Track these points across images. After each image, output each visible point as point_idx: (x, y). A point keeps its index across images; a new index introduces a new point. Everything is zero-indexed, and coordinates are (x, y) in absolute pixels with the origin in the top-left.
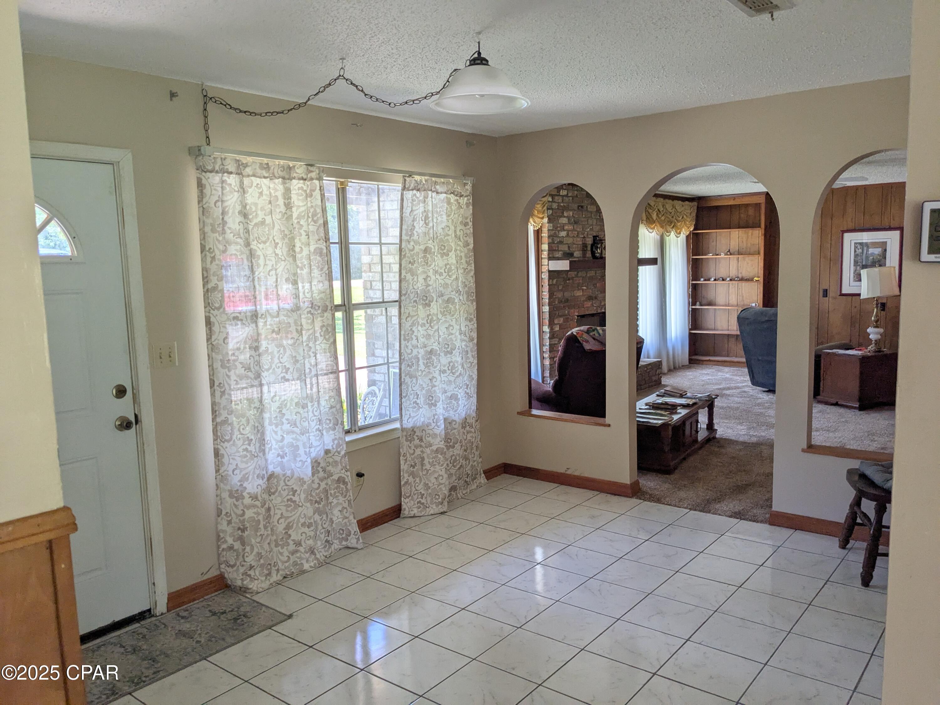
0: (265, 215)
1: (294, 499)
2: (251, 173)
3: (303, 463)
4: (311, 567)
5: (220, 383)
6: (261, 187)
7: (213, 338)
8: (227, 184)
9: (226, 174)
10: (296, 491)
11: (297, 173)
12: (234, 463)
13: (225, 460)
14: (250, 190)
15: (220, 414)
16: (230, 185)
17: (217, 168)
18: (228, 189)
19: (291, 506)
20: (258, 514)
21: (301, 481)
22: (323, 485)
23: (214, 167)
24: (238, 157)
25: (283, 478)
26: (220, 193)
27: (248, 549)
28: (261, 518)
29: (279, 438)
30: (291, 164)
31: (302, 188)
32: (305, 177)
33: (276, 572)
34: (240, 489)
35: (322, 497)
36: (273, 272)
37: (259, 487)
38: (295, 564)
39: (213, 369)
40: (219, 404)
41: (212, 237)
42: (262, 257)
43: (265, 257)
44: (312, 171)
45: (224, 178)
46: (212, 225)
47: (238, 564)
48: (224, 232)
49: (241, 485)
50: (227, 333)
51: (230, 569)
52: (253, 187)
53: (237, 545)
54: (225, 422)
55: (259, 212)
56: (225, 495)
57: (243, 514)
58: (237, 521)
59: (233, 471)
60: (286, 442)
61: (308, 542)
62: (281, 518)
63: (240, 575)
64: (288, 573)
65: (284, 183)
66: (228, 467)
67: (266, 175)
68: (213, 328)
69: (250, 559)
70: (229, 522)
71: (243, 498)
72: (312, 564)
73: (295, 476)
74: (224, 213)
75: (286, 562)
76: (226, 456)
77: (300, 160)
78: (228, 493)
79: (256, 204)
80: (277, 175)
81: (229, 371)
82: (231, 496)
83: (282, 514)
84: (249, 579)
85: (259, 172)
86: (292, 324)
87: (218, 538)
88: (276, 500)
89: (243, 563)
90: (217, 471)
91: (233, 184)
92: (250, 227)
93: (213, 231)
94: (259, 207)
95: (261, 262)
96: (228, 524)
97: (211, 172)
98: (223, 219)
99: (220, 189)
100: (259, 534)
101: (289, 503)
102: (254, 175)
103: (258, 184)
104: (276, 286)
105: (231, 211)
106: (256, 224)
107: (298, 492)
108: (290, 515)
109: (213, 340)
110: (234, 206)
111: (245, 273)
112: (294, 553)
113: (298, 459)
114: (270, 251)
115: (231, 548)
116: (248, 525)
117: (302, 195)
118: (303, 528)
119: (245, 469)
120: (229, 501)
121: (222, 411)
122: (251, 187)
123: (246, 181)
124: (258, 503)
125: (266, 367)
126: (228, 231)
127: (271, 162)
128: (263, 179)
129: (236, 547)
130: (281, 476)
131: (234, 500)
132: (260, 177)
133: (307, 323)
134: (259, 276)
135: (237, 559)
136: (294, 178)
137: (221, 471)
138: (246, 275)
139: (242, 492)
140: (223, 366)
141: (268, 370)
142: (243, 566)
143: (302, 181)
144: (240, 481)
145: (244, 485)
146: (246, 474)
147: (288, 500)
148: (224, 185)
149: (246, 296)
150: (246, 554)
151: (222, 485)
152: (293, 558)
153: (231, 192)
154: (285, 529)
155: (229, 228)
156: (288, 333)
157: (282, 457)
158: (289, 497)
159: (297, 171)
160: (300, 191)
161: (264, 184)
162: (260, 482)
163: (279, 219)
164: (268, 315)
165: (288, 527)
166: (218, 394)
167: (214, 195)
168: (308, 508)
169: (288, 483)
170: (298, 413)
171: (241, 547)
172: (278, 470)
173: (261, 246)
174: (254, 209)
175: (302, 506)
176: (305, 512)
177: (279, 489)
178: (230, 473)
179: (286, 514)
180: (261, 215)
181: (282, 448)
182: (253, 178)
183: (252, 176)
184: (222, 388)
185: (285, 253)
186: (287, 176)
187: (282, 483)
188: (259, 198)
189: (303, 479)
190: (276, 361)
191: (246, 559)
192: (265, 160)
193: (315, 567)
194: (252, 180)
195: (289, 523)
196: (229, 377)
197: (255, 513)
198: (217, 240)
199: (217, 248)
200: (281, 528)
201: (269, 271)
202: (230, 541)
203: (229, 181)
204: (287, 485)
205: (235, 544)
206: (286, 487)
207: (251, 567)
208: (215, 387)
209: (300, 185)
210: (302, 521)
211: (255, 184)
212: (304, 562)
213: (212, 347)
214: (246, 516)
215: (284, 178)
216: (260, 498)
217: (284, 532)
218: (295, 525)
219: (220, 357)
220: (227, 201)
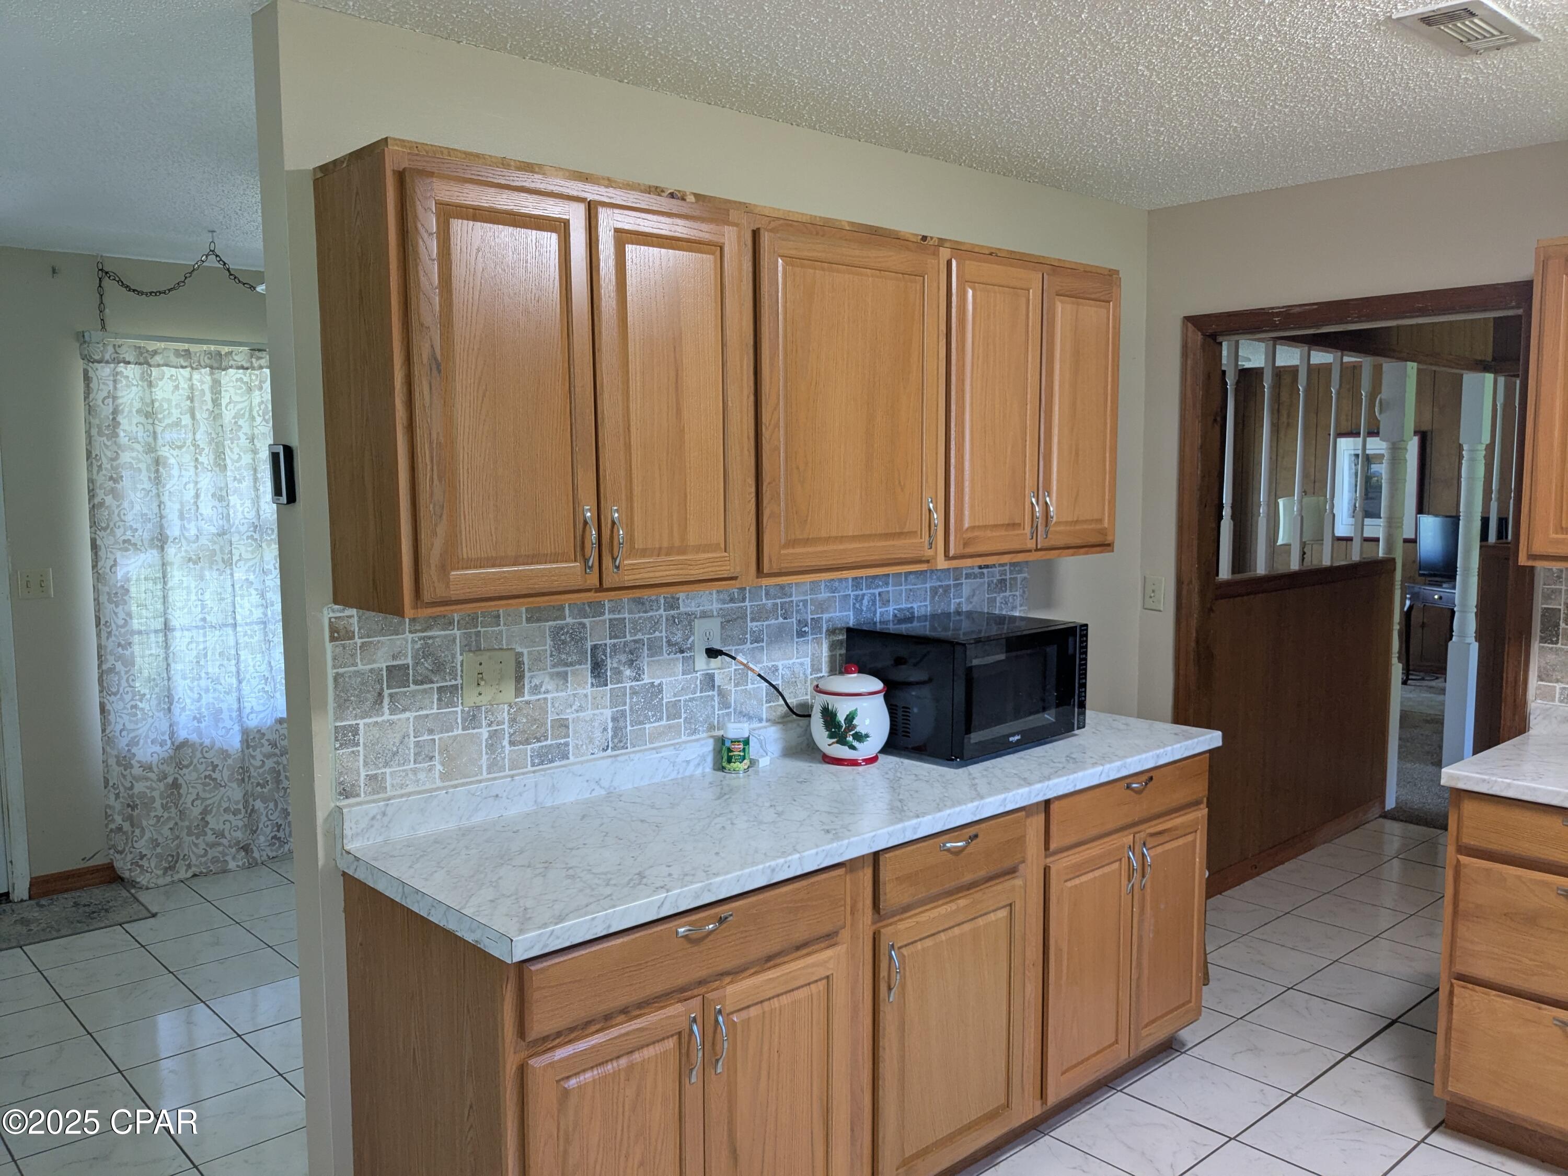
0: (181, 414)
1: (214, 776)
2: (161, 362)
3: (228, 731)
4: (238, 866)
5: (107, 622)
6: (177, 378)
7: (100, 564)
8: (123, 376)
9: (122, 364)
10: (217, 765)
11: (234, 360)
12: (122, 722)
13: (112, 717)
14: (160, 384)
15: (107, 660)
16: (127, 377)
17: (107, 357)
18: (124, 382)
19: (210, 784)
20: (153, 789)
21: (225, 754)
22: (270, 763)
23: (103, 356)
24: (142, 343)
25: (200, 749)
26: (111, 388)
27: (137, 832)
28: (156, 794)
29: (196, 696)
30: (225, 349)
31: (241, 380)
32: (246, 365)
33: (185, 868)
34: (128, 755)
35: (269, 778)
36: (191, 486)
37: (155, 755)
38: (215, 860)
39: (99, 604)
40: (106, 647)
41: (99, 441)
42: (176, 467)
43: (180, 466)
44: (261, 358)
45: (119, 369)
46: (99, 427)
47: (127, 849)
48: (116, 435)
49: (129, 751)
50: (115, 560)
51: (118, 856)
52: (165, 379)
53: (126, 826)
54: (112, 670)
55: (173, 411)
56: (112, 762)
57: (132, 788)
58: (126, 795)
59: (121, 732)
60: (204, 702)
61: (234, 834)
62: (197, 799)
63: (129, 864)
64: (204, 871)
65: (212, 374)
66: (116, 726)
67: (184, 364)
68: (99, 553)
69: (142, 845)
70: (117, 796)
71: (132, 767)
72: (240, 863)
73: (216, 747)
74: (115, 412)
75: (202, 856)
76: (112, 712)
77: (241, 344)
78: (115, 760)
79: (169, 401)
80: (202, 363)
81: (117, 606)
82: (118, 763)
83: (198, 794)
84: (139, 870)
85: (173, 359)
86: (218, 552)
87: (107, 816)
88: (189, 775)
89: (132, 850)
90: (104, 731)
91: (131, 376)
92: (159, 429)
93: (100, 433)
94: (174, 403)
95: (175, 472)
96: (116, 799)
97: (99, 362)
98: (114, 419)
99: (111, 384)
100: (153, 814)
101: (207, 780)
102: (167, 365)
103: (172, 376)
104: (196, 503)
105: (126, 410)
106: (168, 425)
107: (220, 767)
108: (208, 796)
109: (99, 567)
110: (131, 403)
111: (142, 486)
112: (213, 845)
113: (221, 725)
114: (187, 458)
115: (120, 829)
116: (138, 802)
117: (241, 388)
118: (226, 815)
119: (134, 730)
120: (116, 770)
121: (108, 657)
122: (161, 379)
123: (155, 372)
124: (152, 776)
125: (179, 604)
126: (122, 434)
127: (194, 348)
128: (181, 370)
129: (125, 829)
130: (197, 745)
131: (122, 768)
132: (176, 367)
133: (247, 551)
134: (171, 490)
135: (126, 844)
136: (231, 367)
137: (107, 731)
138: (143, 489)
139: (130, 758)
140: (110, 601)
141: (182, 609)
142: (131, 853)
143: (241, 371)
144: (127, 745)
145: (133, 751)
146: (136, 737)
147: (206, 777)
148: (119, 377)
149: (143, 515)
150: (135, 838)
151: (108, 749)
152: (212, 853)
153: (128, 386)
154: (201, 814)
155: (124, 431)
156: (212, 564)
157: (199, 722)
158: (207, 773)
159: (236, 358)
160: (239, 383)
161: (181, 375)
162: (157, 748)
163: (206, 419)
164: (183, 540)
165: (205, 812)
166: (104, 635)
167: (102, 390)
168: (233, 790)
169: (206, 755)
170: (222, 665)
171: (130, 829)
172: (194, 737)
173: (175, 453)
174: (166, 406)
175: (225, 787)
176: (229, 793)
177: (195, 761)
178: (118, 734)
179: (202, 795)
180: (175, 413)
181: (199, 709)
182: (165, 368)
183: (163, 366)
184: (108, 627)
185: (212, 462)
186: (215, 365)
187: (199, 755)
188: (173, 392)
189: (227, 751)
190: (193, 597)
191: (135, 845)
192: (186, 346)
193: (243, 868)
194: (163, 371)
195: (206, 807)
196: (116, 614)
197: (147, 788)
198: (105, 444)
199: (105, 455)
200: (196, 812)
201: (186, 484)
202: (118, 819)
203: (126, 373)
204: (205, 758)
205: (123, 824)
206: (203, 760)
207: (142, 857)
208: (102, 626)
209: (238, 376)
210: (225, 805)
211: (167, 375)
212: (228, 858)
213: (99, 577)
214: (136, 790)
215: (212, 368)
216: (155, 769)
217: (200, 817)
218: (215, 810)
219: (107, 589)
220: (122, 397)
